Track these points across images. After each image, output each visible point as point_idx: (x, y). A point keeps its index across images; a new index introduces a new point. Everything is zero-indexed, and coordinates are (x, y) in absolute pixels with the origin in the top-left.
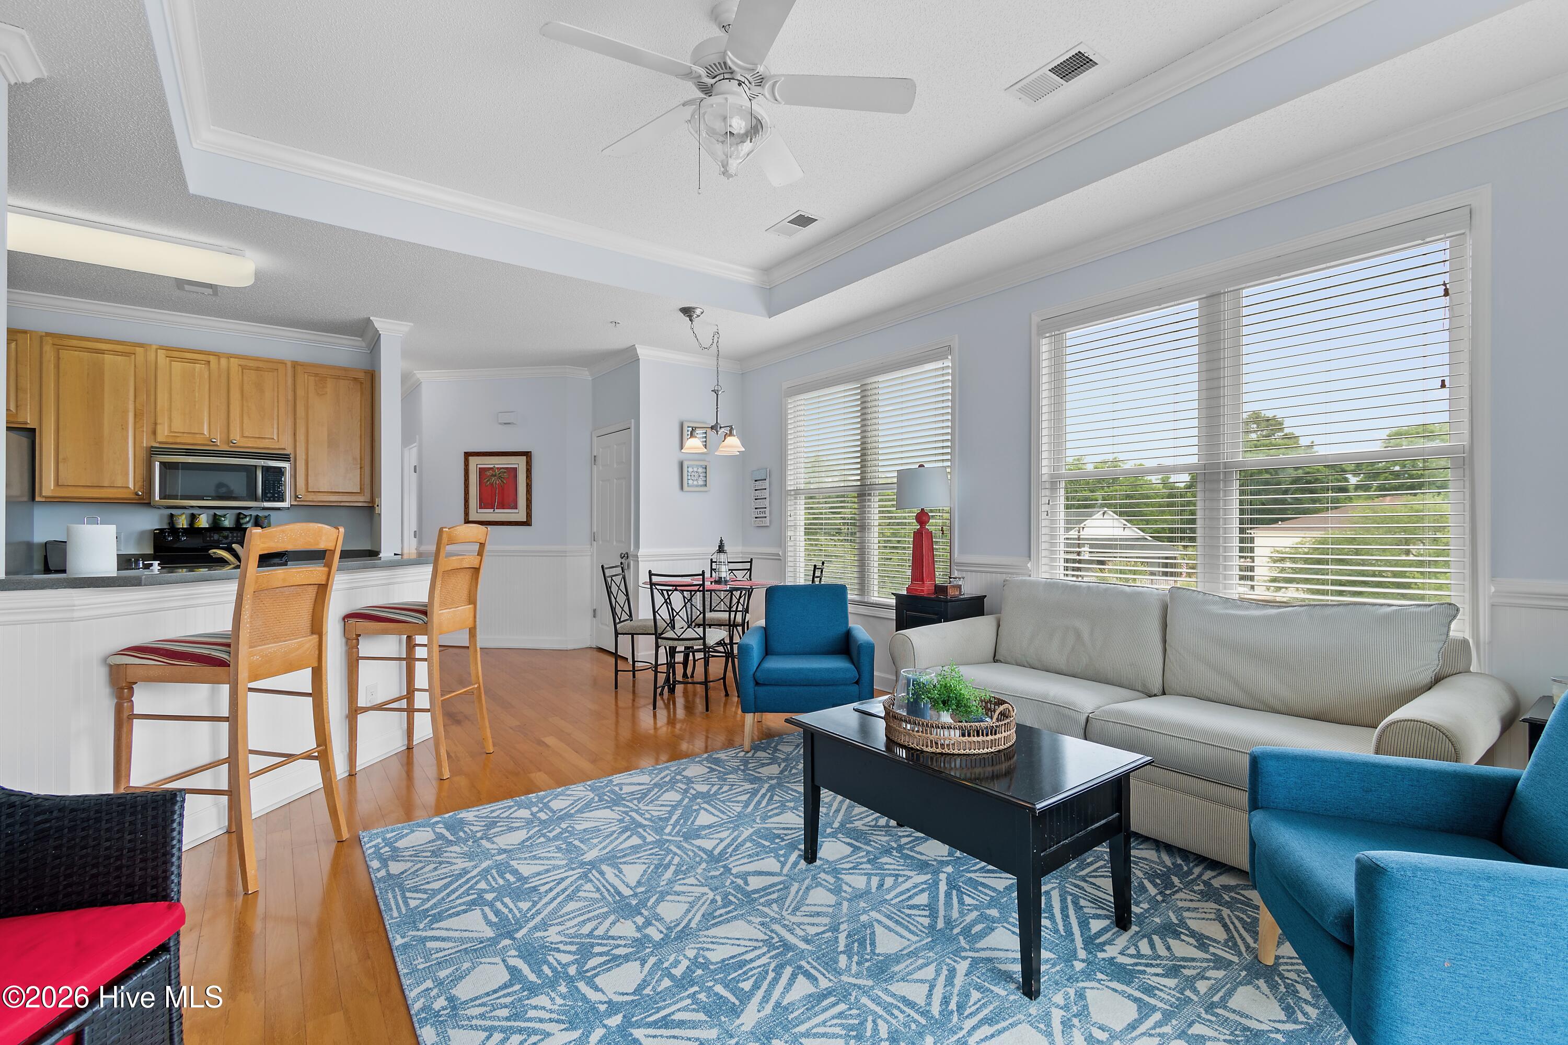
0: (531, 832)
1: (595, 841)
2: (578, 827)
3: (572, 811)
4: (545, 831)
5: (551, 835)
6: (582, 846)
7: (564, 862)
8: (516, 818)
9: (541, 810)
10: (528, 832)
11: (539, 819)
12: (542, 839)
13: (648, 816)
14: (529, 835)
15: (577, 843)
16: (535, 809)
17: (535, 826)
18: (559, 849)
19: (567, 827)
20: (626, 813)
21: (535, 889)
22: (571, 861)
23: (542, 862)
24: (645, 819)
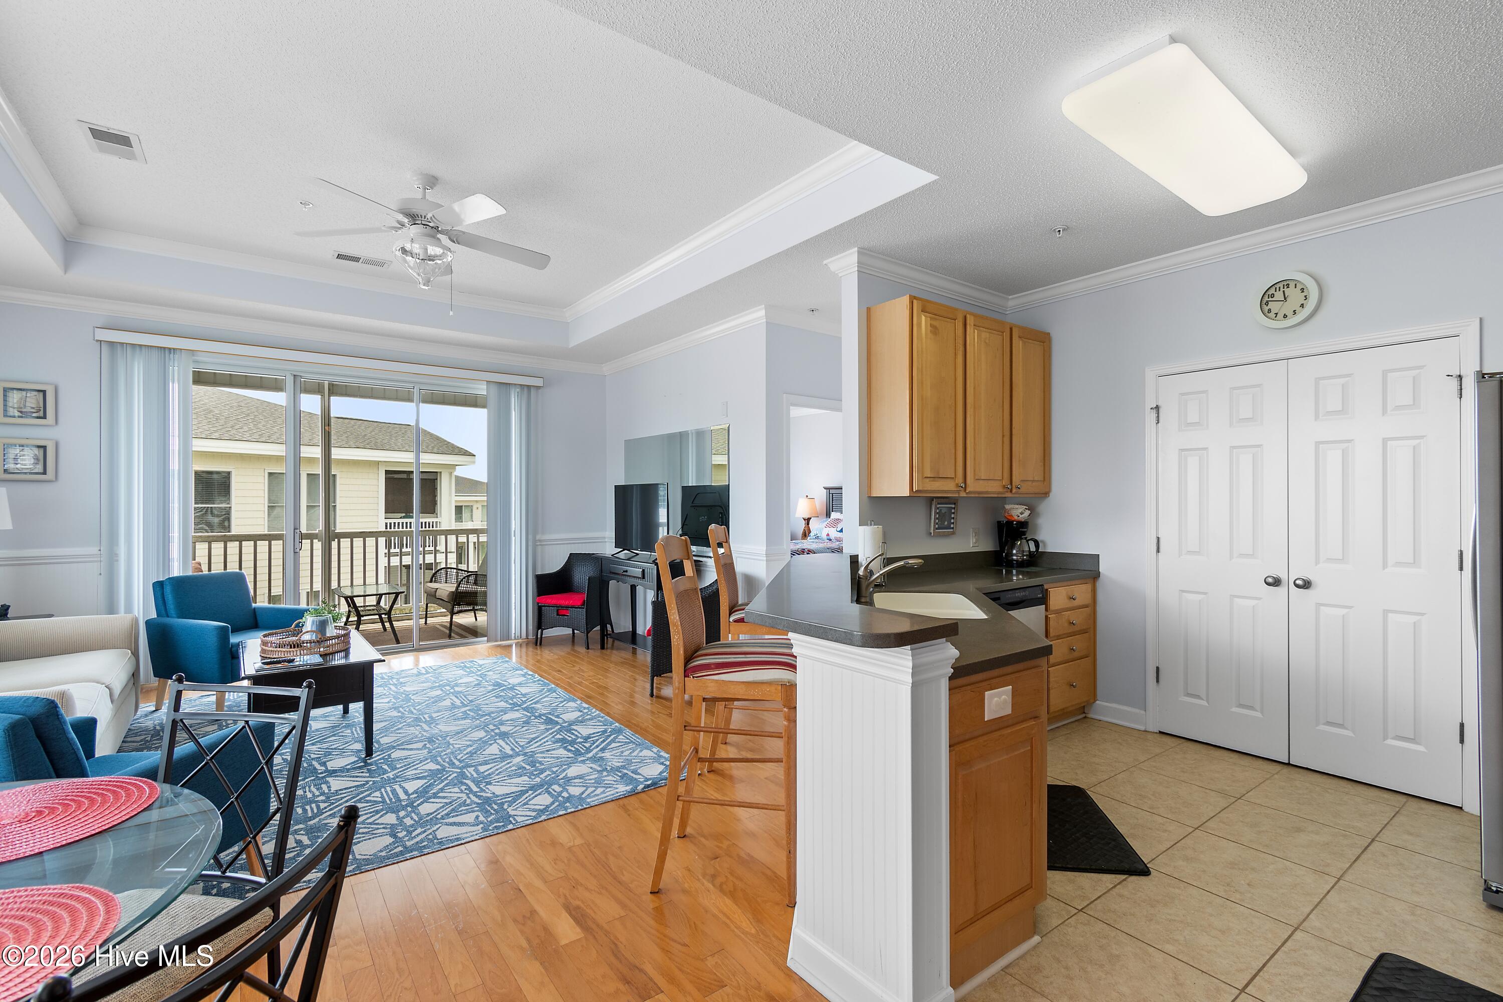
0: (564, 775)
1: (513, 768)
2: (526, 778)
3: (530, 792)
4: (553, 776)
5: (548, 772)
6: (524, 765)
7: (537, 755)
8: (580, 786)
9: (560, 794)
10: (566, 775)
11: (560, 785)
12: (555, 769)
13: (463, 788)
14: (565, 773)
15: (528, 767)
16: (565, 794)
17: (561, 779)
18: (541, 763)
19: (535, 778)
20: (482, 790)
21: (554, 743)
22: (532, 756)
23: (552, 756)
24: (467, 785)
